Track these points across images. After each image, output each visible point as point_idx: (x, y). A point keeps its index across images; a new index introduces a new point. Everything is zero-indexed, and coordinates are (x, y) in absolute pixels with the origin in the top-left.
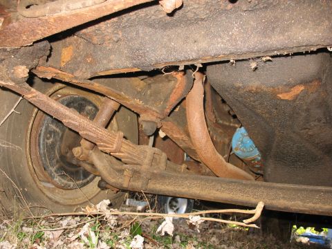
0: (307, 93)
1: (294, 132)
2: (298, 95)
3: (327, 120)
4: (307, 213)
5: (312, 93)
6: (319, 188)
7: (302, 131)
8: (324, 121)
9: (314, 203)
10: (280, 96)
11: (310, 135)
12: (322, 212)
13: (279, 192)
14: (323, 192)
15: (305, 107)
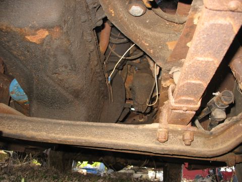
0: (51, 38)
1: (48, 76)
2: (44, 39)
3: (72, 67)
4: (50, 142)
5: (55, 39)
6: (60, 121)
7: (53, 75)
8: (69, 67)
9: (55, 134)
10: (28, 38)
11: (60, 80)
12: (61, 141)
13: (29, 124)
14: (63, 124)
15: (52, 53)
